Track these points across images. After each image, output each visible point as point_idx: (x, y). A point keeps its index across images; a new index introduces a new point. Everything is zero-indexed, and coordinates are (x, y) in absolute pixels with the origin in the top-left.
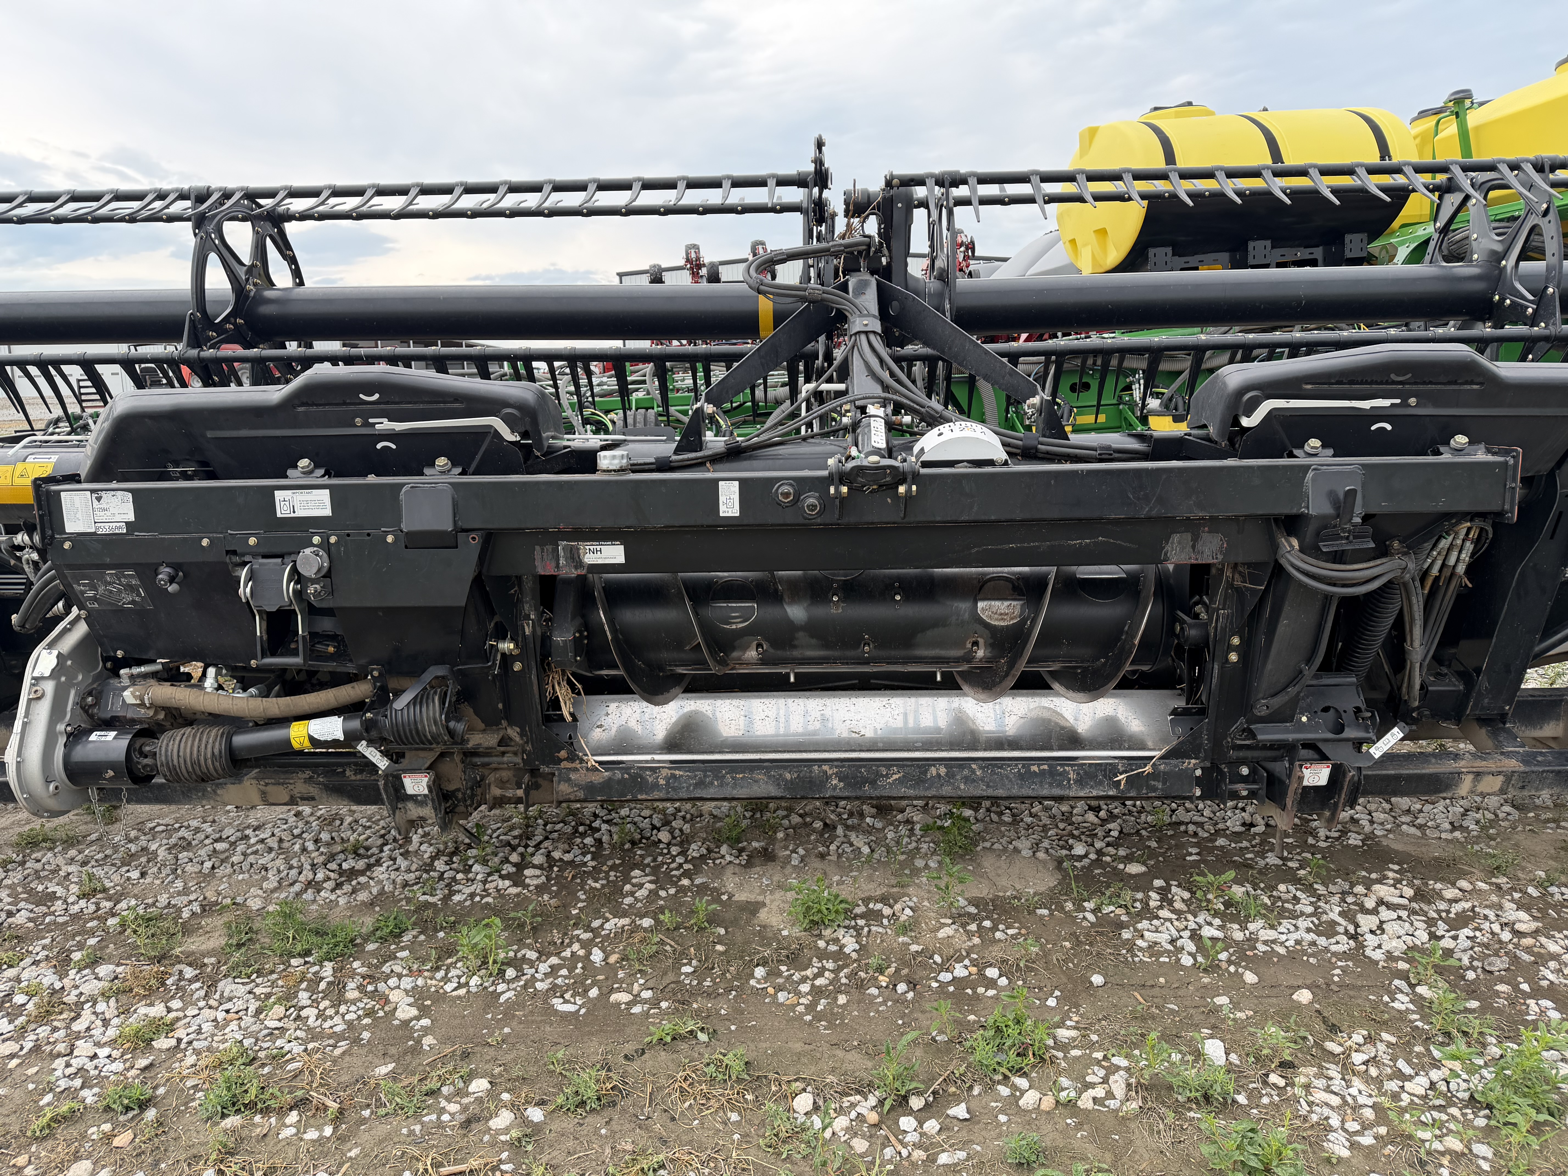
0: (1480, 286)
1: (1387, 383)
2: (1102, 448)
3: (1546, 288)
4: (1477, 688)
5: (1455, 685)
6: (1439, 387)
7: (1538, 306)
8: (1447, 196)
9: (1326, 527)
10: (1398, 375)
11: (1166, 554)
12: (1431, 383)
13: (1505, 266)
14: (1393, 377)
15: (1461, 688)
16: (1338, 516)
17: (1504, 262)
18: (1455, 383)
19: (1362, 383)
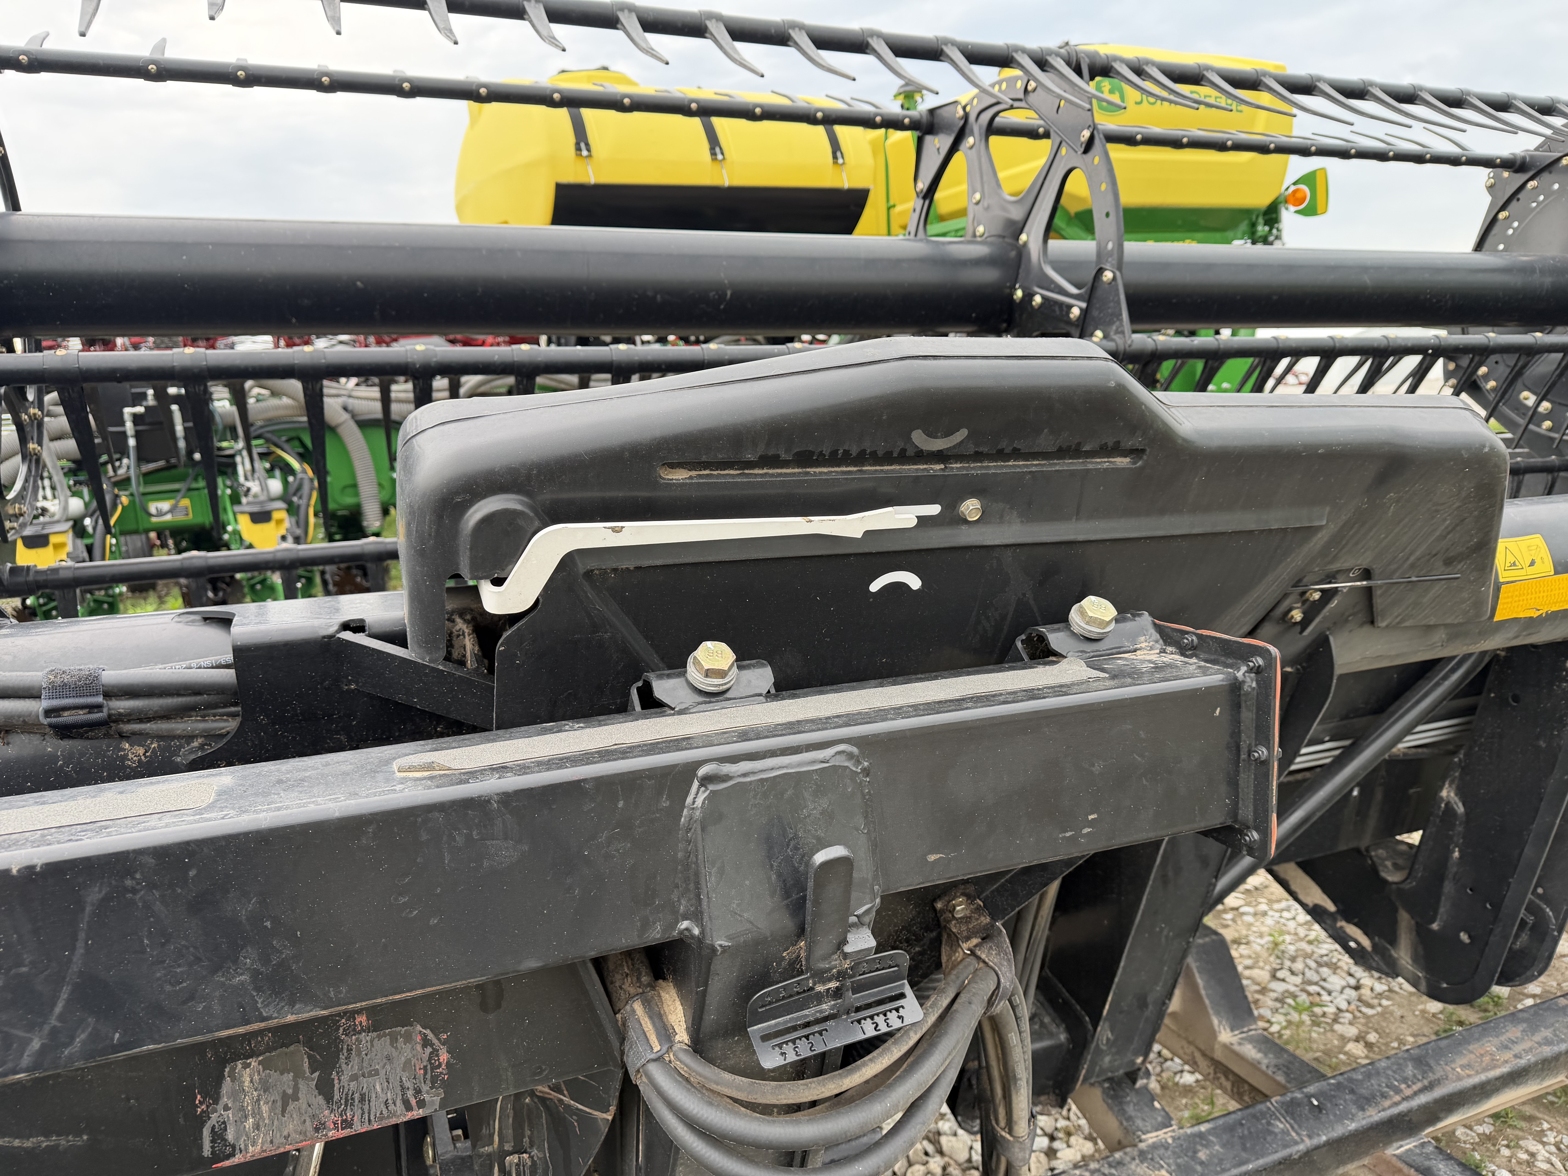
0: (989, 276)
1: (903, 458)
2: (59, 689)
3: (1100, 271)
4: (1093, 1046)
5: (1051, 1035)
6: (1035, 465)
7: (1089, 302)
8: (928, 139)
9: (764, 980)
10: (931, 435)
11: (218, 1135)
12: (1016, 454)
13: (1025, 244)
14: (920, 439)
15: (1063, 1037)
16: (801, 932)
17: (1023, 237)
18: (1075, 452)
19: (834, 460)
